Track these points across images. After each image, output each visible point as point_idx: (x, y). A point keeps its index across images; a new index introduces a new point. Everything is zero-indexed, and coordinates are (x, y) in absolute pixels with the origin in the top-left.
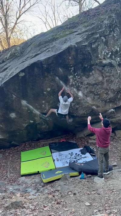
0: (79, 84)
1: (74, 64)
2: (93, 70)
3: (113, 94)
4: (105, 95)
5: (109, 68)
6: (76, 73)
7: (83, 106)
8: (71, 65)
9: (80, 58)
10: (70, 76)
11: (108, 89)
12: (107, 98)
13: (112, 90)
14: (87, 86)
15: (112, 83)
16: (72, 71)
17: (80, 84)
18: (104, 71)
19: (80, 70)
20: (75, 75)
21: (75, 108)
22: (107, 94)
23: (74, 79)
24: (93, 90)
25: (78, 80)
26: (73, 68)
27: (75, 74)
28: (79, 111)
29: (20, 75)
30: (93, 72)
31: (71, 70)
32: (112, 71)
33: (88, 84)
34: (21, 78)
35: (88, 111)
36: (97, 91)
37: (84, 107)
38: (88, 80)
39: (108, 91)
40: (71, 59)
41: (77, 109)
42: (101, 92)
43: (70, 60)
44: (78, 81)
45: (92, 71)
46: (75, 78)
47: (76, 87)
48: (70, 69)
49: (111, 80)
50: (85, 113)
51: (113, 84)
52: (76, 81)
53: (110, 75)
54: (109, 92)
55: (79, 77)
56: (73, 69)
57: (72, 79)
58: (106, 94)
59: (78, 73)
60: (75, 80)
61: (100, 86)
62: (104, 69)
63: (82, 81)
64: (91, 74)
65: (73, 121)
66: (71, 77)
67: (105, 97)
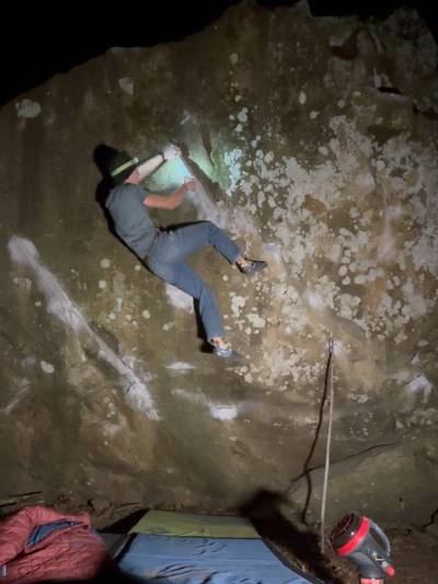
0: (272, 203)
1: (251, 90)
2: (335, 137)
3: (425, 297)
4: (387, 300)
5: (405, 151)
6: (258, 138)
7: (287, 325)
8: (238, 98)
9: (277, 59)
10: (230, 150)
11: (403, 267)
12: (395, 316)
13: (422, 277)
14: (306, 213)
15: (421, 234)
16: (239, 128)
17: (275, 200)
18: (380, 165)
19: (275, 120)
20: (251, 147)
21: (248, 331)
22: (396, 294)
23: (249, 163)
24: (334, 256)
25: (265, 173)
26: (245, 110)
27: (254, 144)
28: (266, 356)
29: (21, 113)
30: (334, 144)
31: (237, 122)
32: (416, 165)
33: (309, 202)
34: (22, 125)
35: (307, 368)
36: (353, 268)
37: (288, 330)
38: (309, 179)
39: (403, 282)
40: (239, 65)
41: (256, 339)
42: (372, 278)
43: (231, 67)
44: (264, 182)
45: (328, 141)
46: (254, 157)
47: (253, 209)
48: (232, 117)
49: (415, 222)
50: (296, 376)
51: (423, 241)
52: (254, 179)
53: (411, 190)
54: (408, 288)
55: (269, 157)
56: (243, 116)
57: (239, 165)
58: (391, 293)
59: (263, 134)
60: (252, 171)
61: (363, 237)
62: (380, 153)
63: (283, 183)
64: (323, 150)
65: (239, 419)
66: (237, 153)
67: (387, 313)
